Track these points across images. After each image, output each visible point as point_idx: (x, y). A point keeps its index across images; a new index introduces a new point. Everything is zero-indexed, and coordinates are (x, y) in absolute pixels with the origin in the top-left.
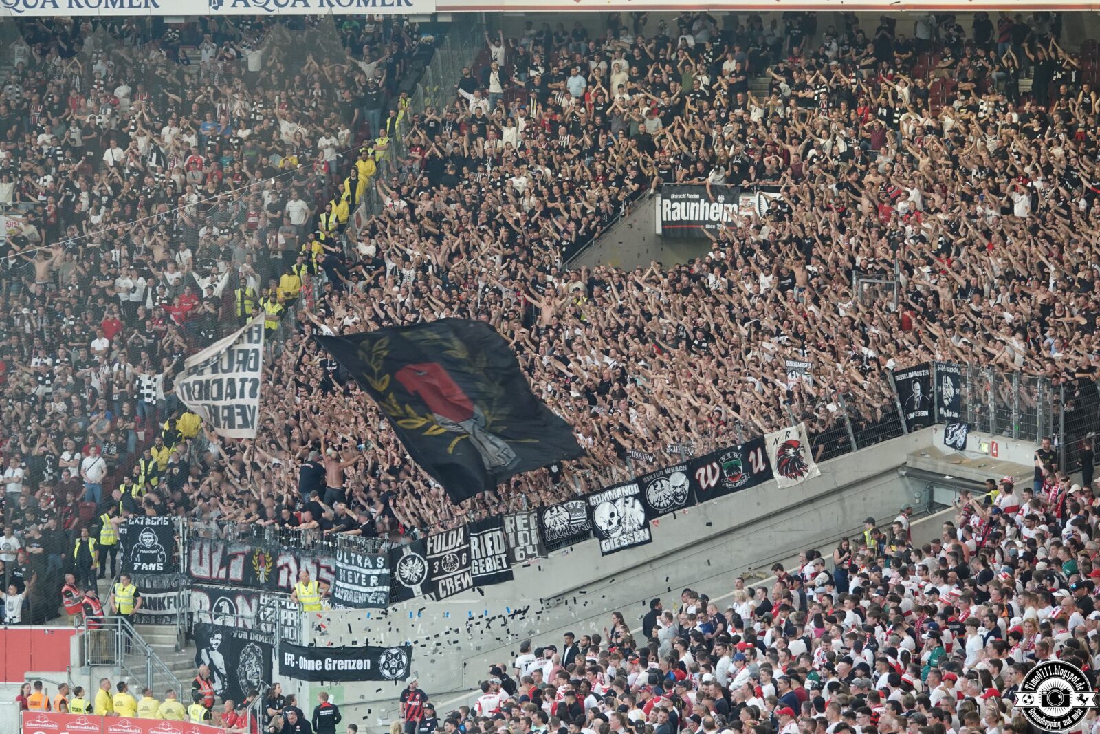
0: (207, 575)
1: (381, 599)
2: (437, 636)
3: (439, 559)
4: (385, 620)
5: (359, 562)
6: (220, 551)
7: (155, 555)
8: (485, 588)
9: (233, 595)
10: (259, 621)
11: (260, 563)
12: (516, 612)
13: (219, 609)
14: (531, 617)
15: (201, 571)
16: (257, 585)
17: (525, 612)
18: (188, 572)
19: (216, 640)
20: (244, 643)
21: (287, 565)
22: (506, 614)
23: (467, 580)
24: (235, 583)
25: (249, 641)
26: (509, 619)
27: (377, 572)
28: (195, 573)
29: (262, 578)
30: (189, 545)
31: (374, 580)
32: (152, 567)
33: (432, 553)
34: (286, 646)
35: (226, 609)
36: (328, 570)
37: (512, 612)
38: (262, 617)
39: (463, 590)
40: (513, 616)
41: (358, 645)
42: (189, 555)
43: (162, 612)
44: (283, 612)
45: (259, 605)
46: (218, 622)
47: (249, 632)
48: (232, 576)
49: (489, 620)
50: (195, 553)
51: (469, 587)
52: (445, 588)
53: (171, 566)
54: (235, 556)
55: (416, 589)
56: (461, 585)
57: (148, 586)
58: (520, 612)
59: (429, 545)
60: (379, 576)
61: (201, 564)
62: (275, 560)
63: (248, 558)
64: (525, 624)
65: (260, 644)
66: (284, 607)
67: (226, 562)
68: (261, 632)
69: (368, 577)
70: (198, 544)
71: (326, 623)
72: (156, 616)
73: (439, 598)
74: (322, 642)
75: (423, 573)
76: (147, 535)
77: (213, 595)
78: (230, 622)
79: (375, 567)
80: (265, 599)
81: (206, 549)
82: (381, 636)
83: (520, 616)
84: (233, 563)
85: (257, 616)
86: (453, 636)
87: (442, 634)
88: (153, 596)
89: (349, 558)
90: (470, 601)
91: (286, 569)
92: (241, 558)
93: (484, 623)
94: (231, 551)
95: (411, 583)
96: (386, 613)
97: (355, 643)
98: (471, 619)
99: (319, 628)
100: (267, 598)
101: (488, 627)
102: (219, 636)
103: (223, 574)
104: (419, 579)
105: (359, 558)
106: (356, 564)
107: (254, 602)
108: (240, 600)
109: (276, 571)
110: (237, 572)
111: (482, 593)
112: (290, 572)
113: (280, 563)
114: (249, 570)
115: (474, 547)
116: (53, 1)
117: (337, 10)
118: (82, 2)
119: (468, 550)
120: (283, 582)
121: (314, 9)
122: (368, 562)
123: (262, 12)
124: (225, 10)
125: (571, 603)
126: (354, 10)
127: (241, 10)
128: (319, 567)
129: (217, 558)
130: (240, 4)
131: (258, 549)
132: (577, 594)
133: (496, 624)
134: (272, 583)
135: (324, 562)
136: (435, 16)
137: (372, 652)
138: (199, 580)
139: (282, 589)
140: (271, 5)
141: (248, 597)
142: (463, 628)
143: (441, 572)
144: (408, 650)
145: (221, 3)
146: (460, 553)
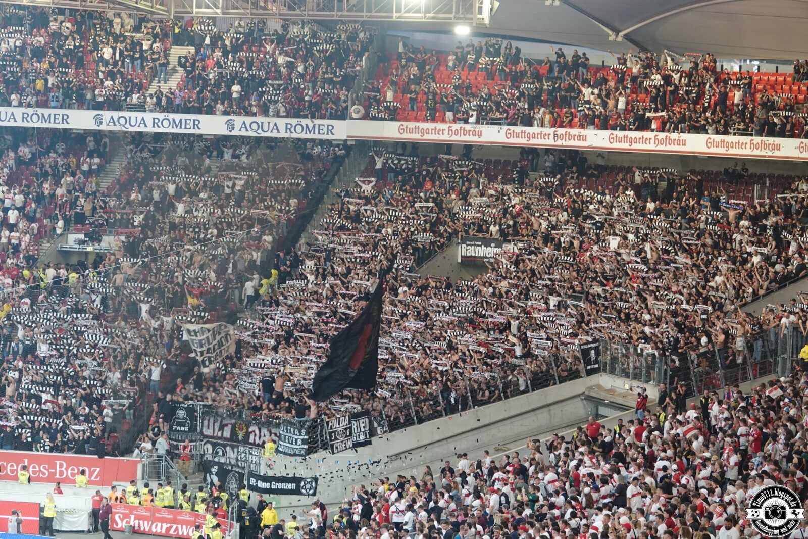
0: (211, 434)
1: (303, 452)
2: (331, 473)
3: (335, 432)
4: (304, 463)
5: (292, 432)
6: (219, 422)
7: (185, 422)
8: (358, 449)
9: (225, 446)
10: (238, 460)
11: (239, 429)
12: (374, 462)
13: (217, 453)
14: (382, 465)
15: (208, 432)
16: (238, 441)
17: (379, 462)
18: (202, 433)
19: (215, 469)
20: (229, 471)
21: (254, 431)
22: (368, 463)
23: (349, 444)
24: (226, 439)
25: (232, 471)
26: (370, 466)
27: (302, 437)
28: (205, 433)
29: (240, 438)
30: (203, 418)
31: (299, 442)
32: (183, 428)
33: (331, 428)
34: (252, 474)
35: (220, 453)
36: (276, 435)
37: (372, 462)
38: (239, 458)
39: (347, 449)
40: (372, 464)
41: (290, 476)
42: (202, 423)
44: (251, 456)
45: (238, 452)
46: (216, 460)
47: (232, 466)
48: (225, 436)
49: (360, 466)
50: (206, 422)
51: (350, 448)
52: (337, 448)
53: (193, 428)
54: (226, 425)
56: (346, 446)
58: (376, 462)
59: (330, 424)
60: (302, 440)
61: (208, 428)
62: (248, 428)
63: (234, 427)
64: (378, 469)
65: (238, 473)
66: (251, 454)
67: (221, 428)
68: (238, 466)
69: (297, 440)
70: (207, 418)
73: (333, 453)
76: (181, 412)
77: (214, 445)
78: (222, 460)
79: (300, 435)
80: (241, 449)
81: (212, 421)
82: (302, 472)
83: (376, 464)
84: (226, 428)
85: (237, 458)
86: (340, 473)
87: (334, 472)
89: (287, 429)
90: (350, 454)
91: (253, 433)
92: (230, 426)
93: (357, 467)
94: (225, 422)
96: (305, 460)
97: (288, 474)
98: (350, 465)
101: (359, 469)
102: (216, 467)
103: (220, 434)
105: (292, 430)
106: (290, 433)
107: (236, 450)
108: (228, 448)
109: (248, 435)
110: (227, 433)
111: (356, 451)
112: (255, 435)
113: (250, 430)
114: (234, 433)
115: (354, 427)
116: (145, 123)
117: (295, 135)
118: (160, 124)
119: (350, 428)
120: (251, 440)
121: (283, 134)
122: (297, 432)
123: (255, 134)
124: (235, 133)
125: (403, 459)
126: (303, 136)
127: (244, 133)
128: (271, 433)
129: (217, 425)
130: (243, 130)
131: (239, 422)
132: (407, 454)
133: (363, 468)
134: (246, 441)
135: (273, 431)
136: (346, 141)
137: (297, 480)
138: (207, 437)
139: (251, 444)
140: (260, 131)
141: (233, 447)
142: (345, 470)
143: (336, 439)
144: (316, 479)
145: (233, 128)
146: (346, 429)
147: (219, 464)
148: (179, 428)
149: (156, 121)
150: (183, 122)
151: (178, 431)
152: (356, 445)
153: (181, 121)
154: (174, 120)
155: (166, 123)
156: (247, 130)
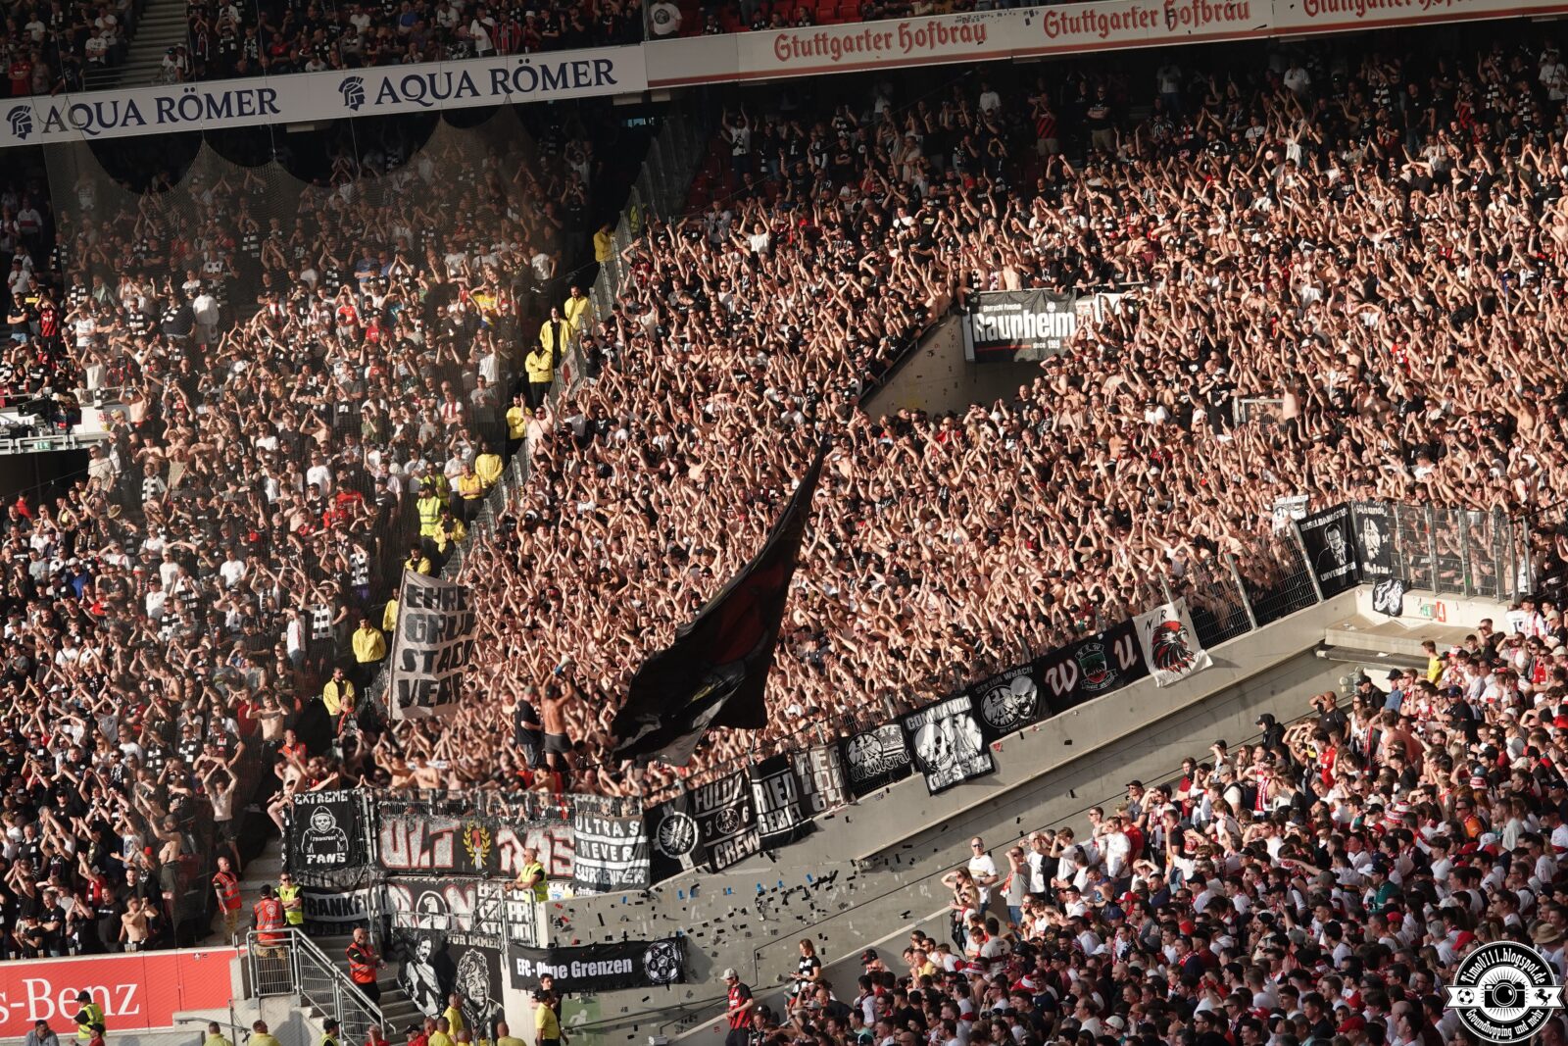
0: (404, 864)
1: (639, 877)
2: (717, 920)
3: (712, 817)
4: (648, 905)
5: (606, 829)
6: (420, 830)
7: (333, 843)
8: (783, 851)
9: (441, 889)
10: (478, 920)
11: (473, 842)
12: (822, 880)
13: (424, 908)
14: (841, 887)
15: (396, 859)
16: (471, 871)
17: (832, 879)
18: (379, 863)
19: (426, 947)
21: (510, 843)
22: (807, 884)
23: (754, 841)
24: (443, 872)
25: (468, 947)
26: (811, 890)
27: (631, 841)
28: (388, 863)
29: (478, 862)
30: (377, 825)
31: (627, 852)
32: (331, 858)
33: (702, 810)
34: (520, 948)
35: (433, 907)
36: (566, 843)
37: (815, 880)
38: (482, 914)
39: (747, 856)
40: (816, 886)
41: (615, 941)
42: (378, 838)
43: (349, 917)
44: (510, 904)
45: (477, 898)
46: (425, 925)
47: (467, 934)
48: (438, 863)
49: (786, 895)
50: (386, 836)
51: (755, 852)
52: (722, 855)
53: (357, 856)
54: (439, 836)
55: (685, 859)
56: (744, 850)
57: (328, 884)
58: (825, 880)
59: (698, 800)
60: (634, 846)
61: (395, 848)
62: (493, 836)
63: (458, 836)
64: (833, 895)
65: (484, 950)
66: (511, 899)
67: (428, 845)
68: (483, 934)
69: (620, 849)
70: (388, 824)
71: (568, 915)
72: (342, 924)
73: (715, 870)
74: (566, 941)
75: (692, 837)
76: (321, 817)
77: (416, 890)
78: (441, 924)
79: (627, 835)
80: (484, 889)
81: (401, 829)
82: (645, 927)
83: (826, 885)
84: (438, 844)
85: (476, 913)
86: (739, 919)
87: (724, 917)
88: (335, 897)
89: (592, 826)
90: (759, 870)
91: (508, 848)
92: (448, 837)
93: (779, 898)
94: (433, 829)
95: (677, 852)
96: (647, 895)
97: (609, 938)
98: (762, 893)
99: (560, 922)
100: (487, 888)
101: (785, 902)
102: (428, 943)
103: (425, 861)
104: (689, 846)
105: (606, 824)
106: (602, 833)
107: (470, 894)
108: (451, 894)
109: (495, 851)
110: (444, 856)
111: (773, 859)
112: (514, 852)
113: (500, 840)
114: (460, 852)
115: (759, 798)
116: (137, 115)
117: (518, 98)
118: (175, 112)
119: (751, 803)
120: (505, 866)
121: (487, 99)
122: (618, 829)
123: (416, 107)
124: (368, 109)
125: (892, 862)
126: (539, 95)
127: (388, 108)
128: (552, 841)
129: (416, 839)
130: (387, 99)
131: (470, 824)
132: (900, 851)
133: (796, 899)
134: (492, 869)
135: (559, 833)
136: (647, 94)
137: (632, 949)
138: (395, 871)
139: (505, 873)
140: (428, 98)
141: (462, 889)
142: (751, 907)
143: (716, 835)
144: (680, 941)
145: (361, 100)
146: (739, 808)
147: (433, 934)
148: (321, 858)
149: (166, 105)
150: (234, 99)
151: (322, 866)
152: (770, 845)
153: (227, 96)
154: (209, 97)
155: (191, 108)
156: (396, 100)
